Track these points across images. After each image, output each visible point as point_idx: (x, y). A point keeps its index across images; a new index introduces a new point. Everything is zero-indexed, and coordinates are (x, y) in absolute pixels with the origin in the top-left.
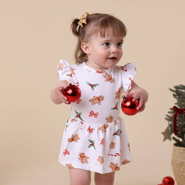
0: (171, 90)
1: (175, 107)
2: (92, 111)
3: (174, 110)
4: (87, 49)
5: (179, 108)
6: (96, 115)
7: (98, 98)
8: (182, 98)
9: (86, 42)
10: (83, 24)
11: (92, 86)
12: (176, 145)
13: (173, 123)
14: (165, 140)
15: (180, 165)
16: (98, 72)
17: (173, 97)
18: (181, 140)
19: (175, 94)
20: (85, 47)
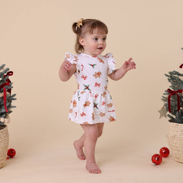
0: (166, 75)
1: (169, 90)
2: (96, 83)
3: (168, 92)
4: (83, 42)
5: (173, 90)
6: (99, 85)
7: (98, 73)
8: (175, 82)
9: (82, 38)
10: (80, 26)
11: (92, 65)
12: (170, 121)
13: (168, 103)
14: (161, 117)
15: (174, 137)
16: (93, 57)
17: (168, 81)
18: (174, 117)
19: (170, 78)
20: (81, 41)
